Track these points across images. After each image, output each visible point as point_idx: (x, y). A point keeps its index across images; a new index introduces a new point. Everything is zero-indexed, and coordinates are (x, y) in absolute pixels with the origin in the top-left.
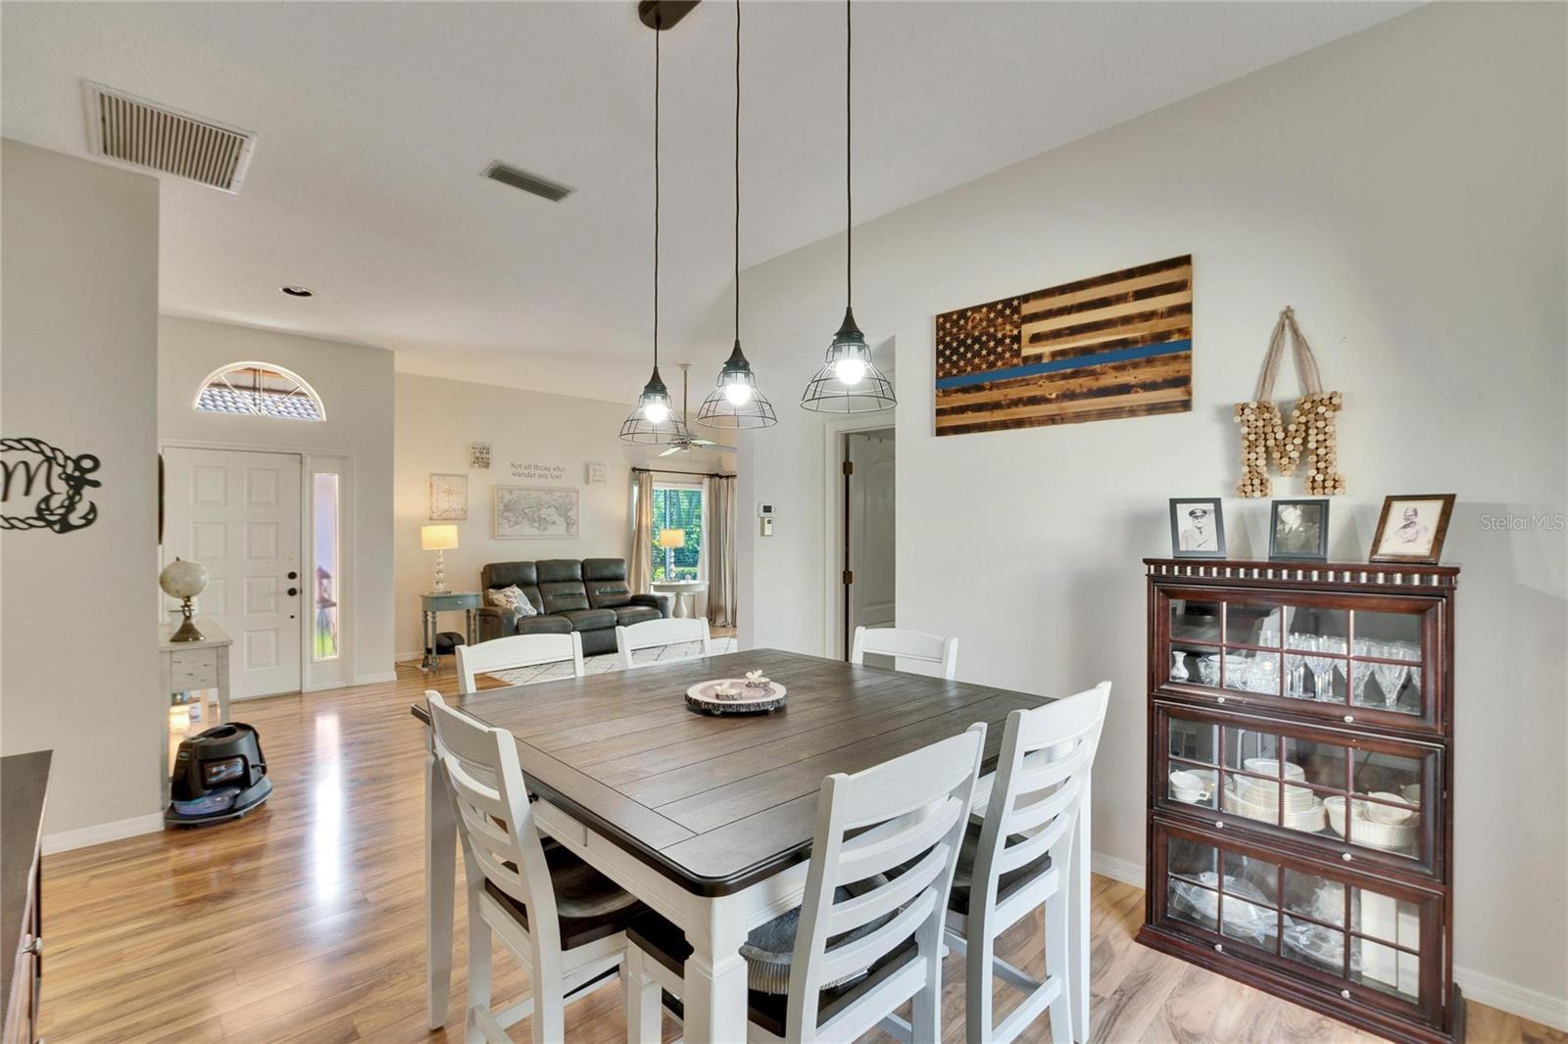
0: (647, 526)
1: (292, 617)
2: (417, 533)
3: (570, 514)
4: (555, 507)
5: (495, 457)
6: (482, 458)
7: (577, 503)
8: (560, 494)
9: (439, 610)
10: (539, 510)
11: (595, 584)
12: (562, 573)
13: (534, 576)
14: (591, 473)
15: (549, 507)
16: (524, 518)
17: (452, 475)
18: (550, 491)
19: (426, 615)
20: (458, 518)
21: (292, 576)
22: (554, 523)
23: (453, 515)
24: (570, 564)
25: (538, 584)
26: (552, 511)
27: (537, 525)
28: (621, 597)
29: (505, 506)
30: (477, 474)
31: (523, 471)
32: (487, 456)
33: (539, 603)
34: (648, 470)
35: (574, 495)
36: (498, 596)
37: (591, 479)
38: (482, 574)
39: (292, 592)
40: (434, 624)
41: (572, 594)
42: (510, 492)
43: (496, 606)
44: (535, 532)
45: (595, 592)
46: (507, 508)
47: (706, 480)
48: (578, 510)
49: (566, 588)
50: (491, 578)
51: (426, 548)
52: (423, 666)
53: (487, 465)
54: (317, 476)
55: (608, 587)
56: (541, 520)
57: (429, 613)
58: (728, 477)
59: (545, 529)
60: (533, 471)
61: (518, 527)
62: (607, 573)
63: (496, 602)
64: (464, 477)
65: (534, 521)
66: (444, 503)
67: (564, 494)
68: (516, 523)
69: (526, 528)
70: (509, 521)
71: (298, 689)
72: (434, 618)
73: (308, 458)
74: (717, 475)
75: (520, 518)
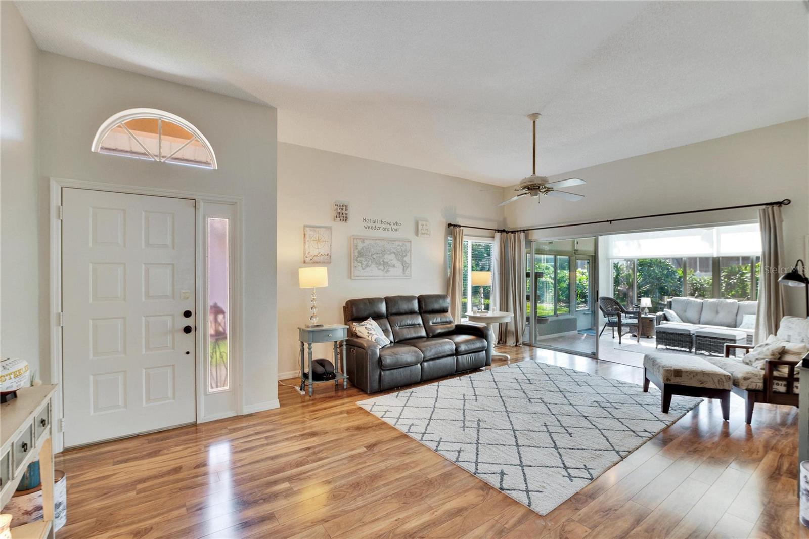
0: (459, 269)
1: (188, 353)
2: (295, 275)
3: (406, 259)
4: (395, 253)
5: (352, 213)
6: (342, 214)
7: (410, 250)
8: (398, 243)
9: (314, 341)
10: (383, 256)
11: (429, 316)
12: (404, 307)
13: (383, 308)
14: (420, 227)
15: (391, 253)
16: (372, 262)
17: (320, 227)
18: (391, 241)
19: (303, 345)
20: (325, 261)
21: (187, 314)
22: (394, 266)
23: (321, 259)
24: (409, 299)
25: (387, 317)
26: (392, 257)
27: (382, 267)
28: (449, 325)
29: (359, 253)
30: (338, 226)
31: (371, 224)
32: (346, 212)
33: (390, 332)
34: (460, 226)
35: (408, 244)
36: (361, 329)
37: (419, 232)
38: (344, 308)
39: (187, 330)
40: (310, 354)
41: (414, 325)
42: (363, 241)
43: (358, 337)
44: (381, 273)
45: (429, 322)
46: (361, 254)
47: (498, 235)
48: (411, 257)
49: (409, 320)
50: (352, 312)
51: (301, 287)
52: (301, 390)
53: (345, 219)
54: (209, 220)
55: (438, 318)
56: (385, 264)
57: (306, 346)
58: (512, 232)
59: (388, 271)
60: (378, 225)
61: (368, 269)
62: (437, 306)
63: (359, 334)
64: (329, 228)
65: (380, 264)
66: (314, 250)
67: (401, 244)
68: (367, 266)
69: (374, 270)
70: (362, 265)
71: (193, 420)
72: (310, 349)
73: (202, 204)
74: (504, 231)
75: (370, 262)
